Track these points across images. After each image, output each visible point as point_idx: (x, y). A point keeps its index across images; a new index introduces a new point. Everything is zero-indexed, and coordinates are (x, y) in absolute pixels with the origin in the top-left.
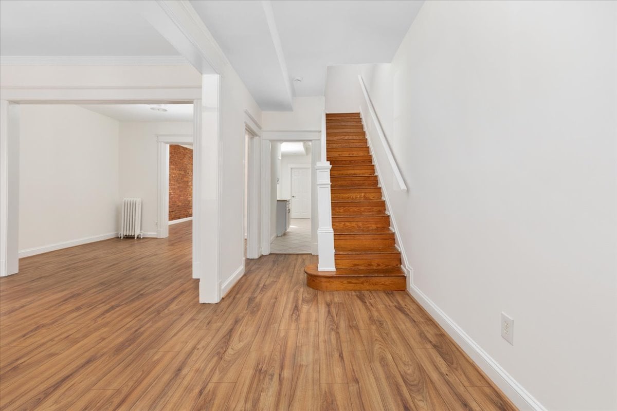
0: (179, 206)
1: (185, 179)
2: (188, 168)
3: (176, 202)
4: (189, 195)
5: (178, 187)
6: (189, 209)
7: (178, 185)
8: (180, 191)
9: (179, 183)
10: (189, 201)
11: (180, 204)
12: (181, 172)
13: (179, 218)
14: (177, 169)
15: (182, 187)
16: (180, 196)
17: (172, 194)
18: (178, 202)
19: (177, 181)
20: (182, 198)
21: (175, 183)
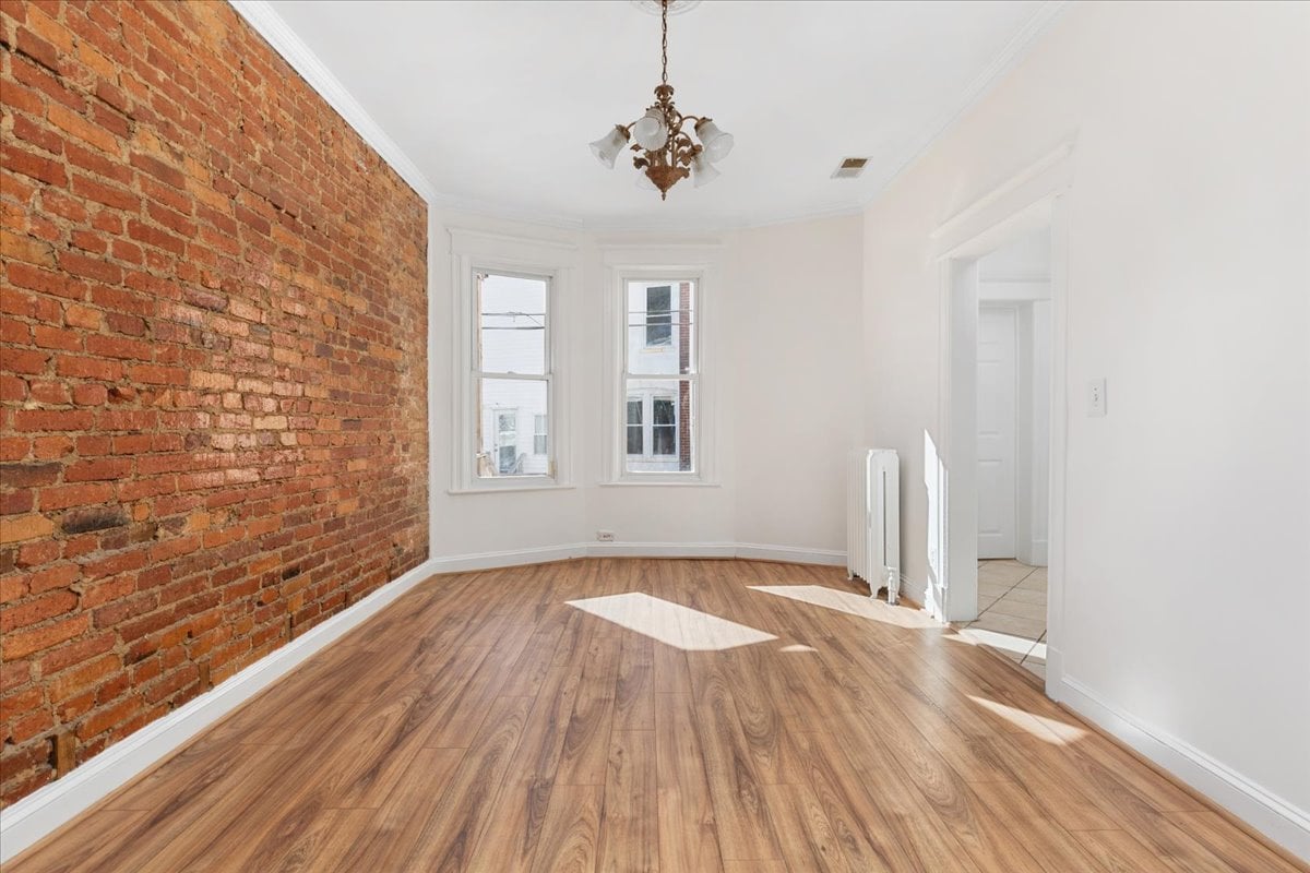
0: (338, 523)
1: (376, 349)
2: (394, 286)
3: (316, 497)
4: (398, 445)
5: (335, 394)
6: (401, 526)
7: (336, 382)
8: (348, 423)
9: (342, 370)
10: (404, 481)
11: (347, 507)
12: (349, 299)
13: (346, 601)
14: (323, 271)
15: (357, 398)
16: (348, 453)
17: (289, 439)
18: (332, 496)
19: (324, 351)
20: (361, 464)
21: (311, 363)
